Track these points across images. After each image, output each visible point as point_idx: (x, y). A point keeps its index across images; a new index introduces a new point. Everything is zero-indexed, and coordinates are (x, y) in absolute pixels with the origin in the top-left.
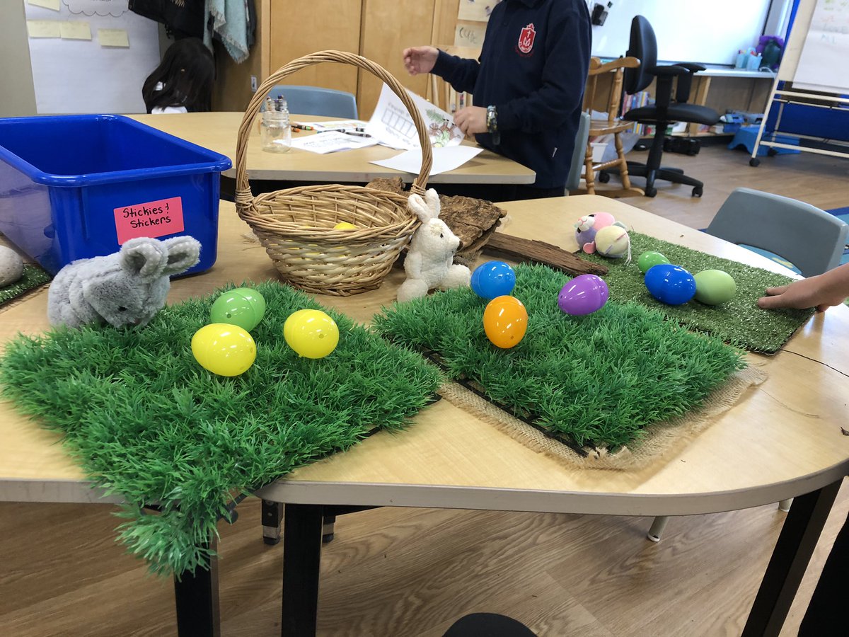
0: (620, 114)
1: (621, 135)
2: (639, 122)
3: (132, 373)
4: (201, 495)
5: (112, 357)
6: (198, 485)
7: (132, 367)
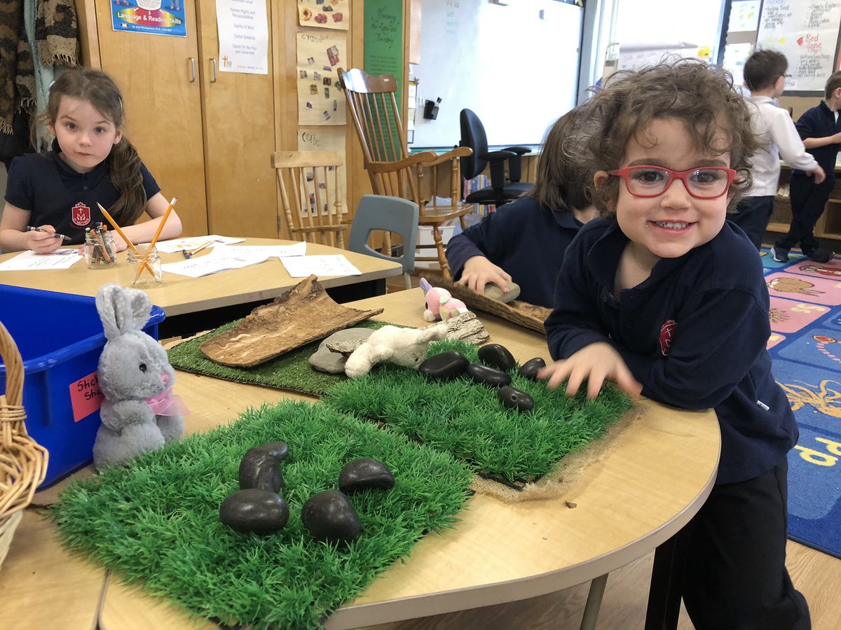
0: (462, 198)
1: (466, 217)
2: (481, 204)
3: (189, 507)
4: (298, 613)
5: (167, 494)
6: (294, 604)
7: (190, 501)
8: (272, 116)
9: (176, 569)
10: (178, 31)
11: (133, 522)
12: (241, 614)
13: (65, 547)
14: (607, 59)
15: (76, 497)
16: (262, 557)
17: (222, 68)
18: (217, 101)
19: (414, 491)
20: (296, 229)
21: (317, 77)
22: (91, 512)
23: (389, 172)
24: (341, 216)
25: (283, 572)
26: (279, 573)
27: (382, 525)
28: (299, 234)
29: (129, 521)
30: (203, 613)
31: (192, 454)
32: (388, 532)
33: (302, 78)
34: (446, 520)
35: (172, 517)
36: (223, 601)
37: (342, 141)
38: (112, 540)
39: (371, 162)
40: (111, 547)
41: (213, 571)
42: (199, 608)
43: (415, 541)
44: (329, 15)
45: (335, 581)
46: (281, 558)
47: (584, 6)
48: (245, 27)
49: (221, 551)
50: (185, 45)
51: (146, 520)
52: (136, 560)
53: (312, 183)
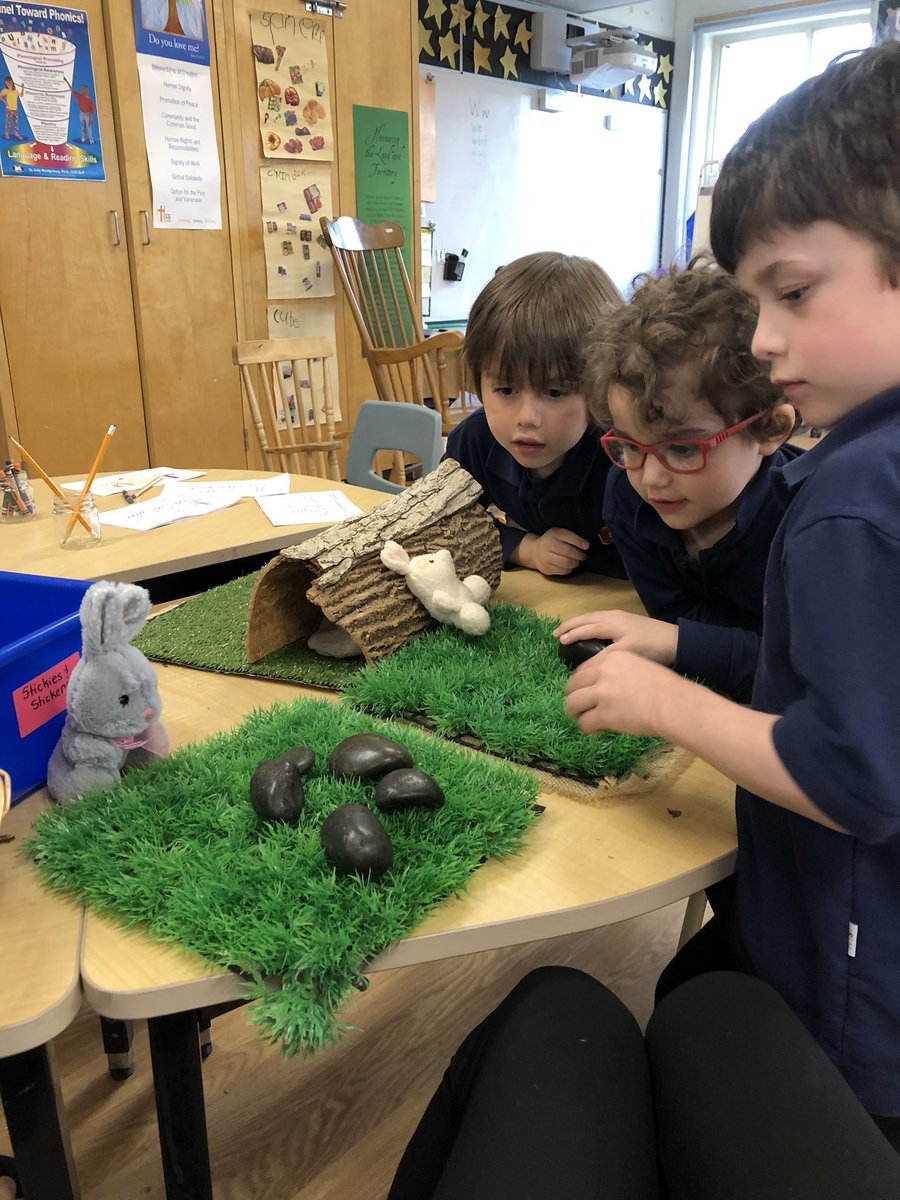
3: (192, 837)
4: (333, 959)
5: (163, 821)
6: (328, 949)
7: (192, 829)
8: (230, 289)
9: (185, 910)
10: (93, 173)
11: (125, 856)
12: (267, 962)
13: (45, 888)
14: (702, 185)
15: (54, 827)
16: (286, 894)
17: (157, 224)
18: (153, 270)
19: (468, 809)
20: (271, 449)
21: (291, 230)
22: (76, 845)
23: (397, 362)
24: (333, 428)
25: (312, 911)
26: (309, 913)
27: (429, 852)
28: (276, 456)
29: (121, 855)
30: (222, 961)
31: (189, 770)
32: (438, 860)
33: (270, 232)
34: (509, 845)
35: (173, 848)
36: (244, 946)
37: (330, 319)
38: (103, 880)
39: (372, 348)
40: (103, 889)
41: (229, 911)
42: (215, 956)
43: (471, 871)
44: (304, 140)
45: (376, 920)
46: (309, 895)
47: (668, 107)
48: (188, 163)
49: (237, 888)
50: (104, 194)
51: (144, 853)
52: (136, 901)
53: (291, 381)
